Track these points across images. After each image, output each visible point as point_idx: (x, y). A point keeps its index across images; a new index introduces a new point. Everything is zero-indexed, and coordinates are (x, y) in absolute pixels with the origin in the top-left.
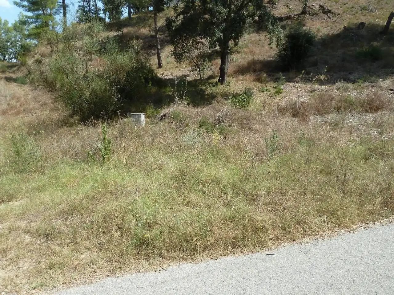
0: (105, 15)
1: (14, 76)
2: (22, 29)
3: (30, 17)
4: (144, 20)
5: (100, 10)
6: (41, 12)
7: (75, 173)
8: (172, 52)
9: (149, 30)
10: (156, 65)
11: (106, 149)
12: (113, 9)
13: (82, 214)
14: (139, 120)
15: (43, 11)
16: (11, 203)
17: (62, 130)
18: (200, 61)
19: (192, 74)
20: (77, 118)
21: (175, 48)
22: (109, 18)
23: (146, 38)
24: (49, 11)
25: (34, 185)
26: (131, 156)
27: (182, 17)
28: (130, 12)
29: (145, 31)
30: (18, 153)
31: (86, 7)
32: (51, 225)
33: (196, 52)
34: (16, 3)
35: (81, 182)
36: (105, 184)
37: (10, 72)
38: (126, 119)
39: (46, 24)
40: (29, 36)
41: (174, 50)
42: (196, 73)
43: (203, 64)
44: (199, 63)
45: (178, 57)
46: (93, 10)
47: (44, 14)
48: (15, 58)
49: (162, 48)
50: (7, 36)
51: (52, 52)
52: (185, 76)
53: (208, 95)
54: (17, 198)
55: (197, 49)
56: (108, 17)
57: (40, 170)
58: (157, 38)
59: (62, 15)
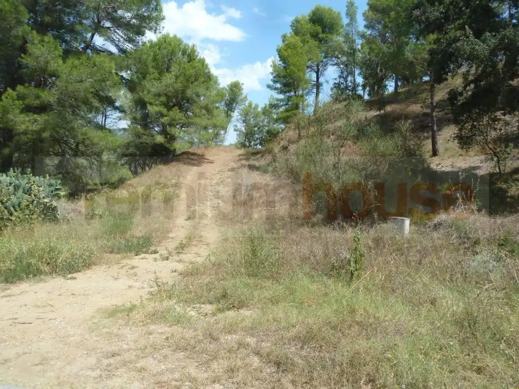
0: (364, 92)
1: (257, 164)
2: (271, 113)
3: (281, 100)
4: (415, 93)
5: (358, 85)
6: (292, 93)
7: (314, 287)
8: (456, 135)
9: (422, 107)
10: (428, 152)
11: (356, 262)
12: (374, 84)
13: (321, 347)
14: (401, 227)
15: (295, 92)
16: (241, 311)
17: (302, 230)
18: (500, 147)
19: (485, 165)
20: (320, 216)
21: (460, 130)
22: (369, 95)
23: (416, 117)
24: (301, 92)
25: (268, 294)
26: (389, 277)
27: (472, 86)
28: (396, 86)
29: (416, 108)
30: (254, 252)
31: (342, 84)
32: (283, 351)
33: (493, 134)
34: (269, 87)
35: (321, 301)
36: (353, 311)
37: (254, 160)
38: (384, 225)
39: (297, 107)
40: (277, 120)
41: (458, 132)
42: (493, 164)
43: (505, 151)
44: (498, 150)
45: (465, 141)
46: (350, 86)
47: (296, 95)
48: (261, 144)
49: (439, 130)
50: (255, 122)
51: (300, 137)
52: (475, 168)
53: (512, 197)
54: (247, 306)
55: (495, 129)
56: (367, 93)
57: (275, 278)
58: (432, 117)
59: (314, 95)
